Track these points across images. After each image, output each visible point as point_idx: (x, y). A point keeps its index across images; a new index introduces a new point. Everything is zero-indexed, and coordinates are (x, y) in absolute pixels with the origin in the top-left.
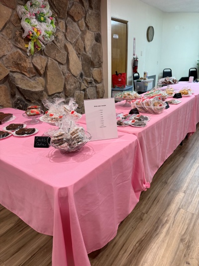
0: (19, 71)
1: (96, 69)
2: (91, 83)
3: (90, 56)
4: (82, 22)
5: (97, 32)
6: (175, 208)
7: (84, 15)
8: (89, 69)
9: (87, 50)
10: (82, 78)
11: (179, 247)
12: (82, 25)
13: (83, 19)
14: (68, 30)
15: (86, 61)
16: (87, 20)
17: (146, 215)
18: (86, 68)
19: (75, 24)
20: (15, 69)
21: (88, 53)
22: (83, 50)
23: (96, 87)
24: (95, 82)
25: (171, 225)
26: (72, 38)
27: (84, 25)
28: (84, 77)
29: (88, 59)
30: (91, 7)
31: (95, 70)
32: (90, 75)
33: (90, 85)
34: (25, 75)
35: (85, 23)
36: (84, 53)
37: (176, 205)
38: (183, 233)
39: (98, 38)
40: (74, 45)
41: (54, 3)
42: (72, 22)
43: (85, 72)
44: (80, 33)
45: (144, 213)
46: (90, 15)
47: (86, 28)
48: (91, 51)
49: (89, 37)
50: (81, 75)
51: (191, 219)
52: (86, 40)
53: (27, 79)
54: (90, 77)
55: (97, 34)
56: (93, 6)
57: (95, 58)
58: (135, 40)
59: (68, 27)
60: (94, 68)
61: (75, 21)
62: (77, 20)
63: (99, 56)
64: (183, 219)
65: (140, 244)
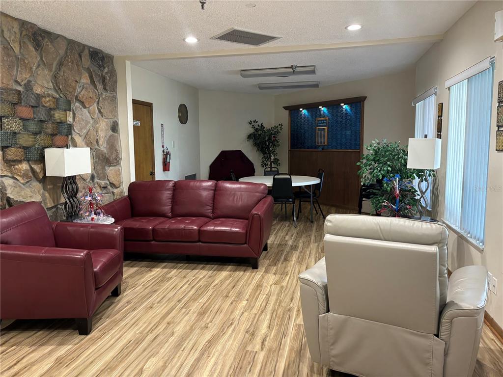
0: (10, 175)
1: (113, 168)
2: (105, 188)
3: (105, 151)
4: (94, 107)
5: (114, 120)
6: (239, 313)
7: (97, 100)
8: (103, 168)
9: (100, 142)
10: (93, 181)
11: (245, 336)
12: (95, 112)
13: (95, 104)
14: (77, 119)
15: (99, 159)
16: (101, 105)
17: (210, 324)
18: (99, 168)
19: (85, 111)
20: (5, 172)
21: (102, 147)
22: (96, 144)
23: (113, 193)
24: (111, 187)
25: (237, 325)
26: (81, 129)
27: (97, 111)
28: (96, 180)
29: (102, 155)
30: (105, 89)
31: (111, 170)
32: (104, 177)
33: (105, 191)
34: (18, 180)
35: (98, 108)
36: (97, 147)
37: (240, 311)
38: (248, 327)
39: (114, 128)
40: (83, 137)
41: (61, 87)
42: (81, 108)
43: (97, 173)
44: (92, 121)
45: (208, 323)
46: (104, 99)
47: (100, 115)
48: (105, 145)
49: (103, 126)
50: (93, 177)
51: (255, 317)
52: (99, 131)
53: (20, 186)
54: (104, 179)
55: (114, 122)
56: (108, 88)
57: (112, 154)
58: (162, 126)
59: (76, 115)
60: (109, 166)
61: (85, 107)
62: (87, 106)
63: (116, 150)
64: (247, 319)
65: (209, 343)
